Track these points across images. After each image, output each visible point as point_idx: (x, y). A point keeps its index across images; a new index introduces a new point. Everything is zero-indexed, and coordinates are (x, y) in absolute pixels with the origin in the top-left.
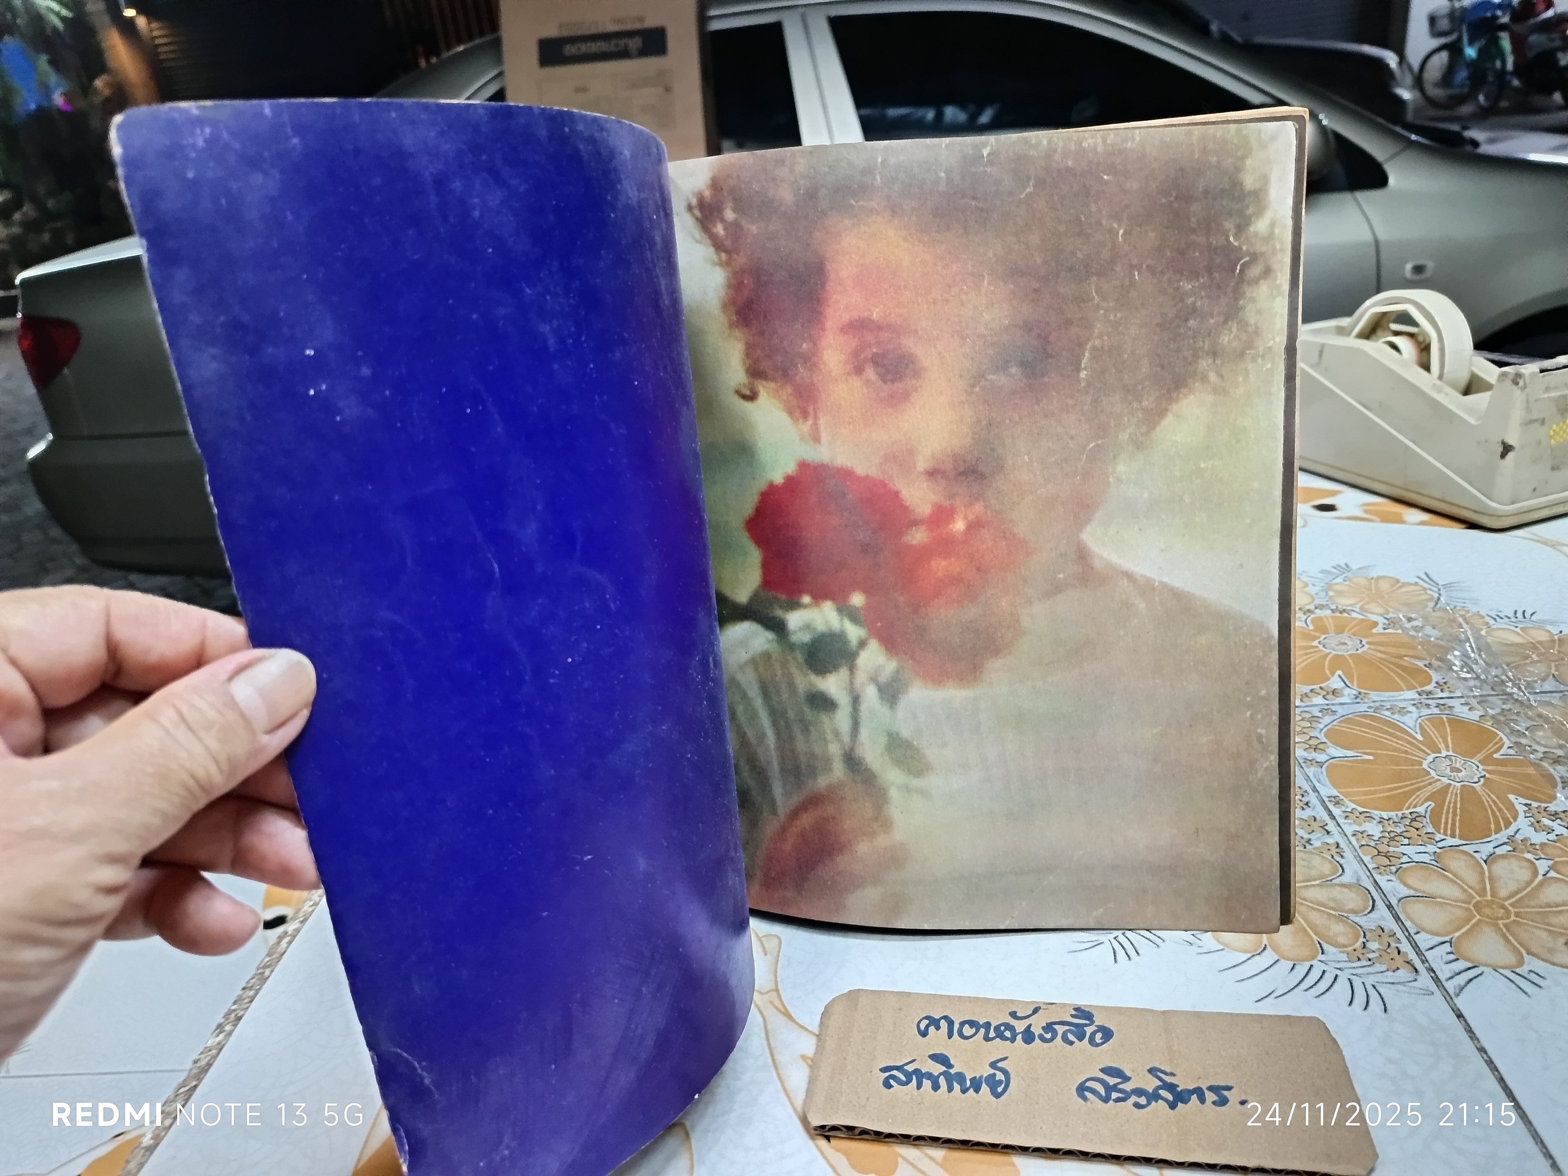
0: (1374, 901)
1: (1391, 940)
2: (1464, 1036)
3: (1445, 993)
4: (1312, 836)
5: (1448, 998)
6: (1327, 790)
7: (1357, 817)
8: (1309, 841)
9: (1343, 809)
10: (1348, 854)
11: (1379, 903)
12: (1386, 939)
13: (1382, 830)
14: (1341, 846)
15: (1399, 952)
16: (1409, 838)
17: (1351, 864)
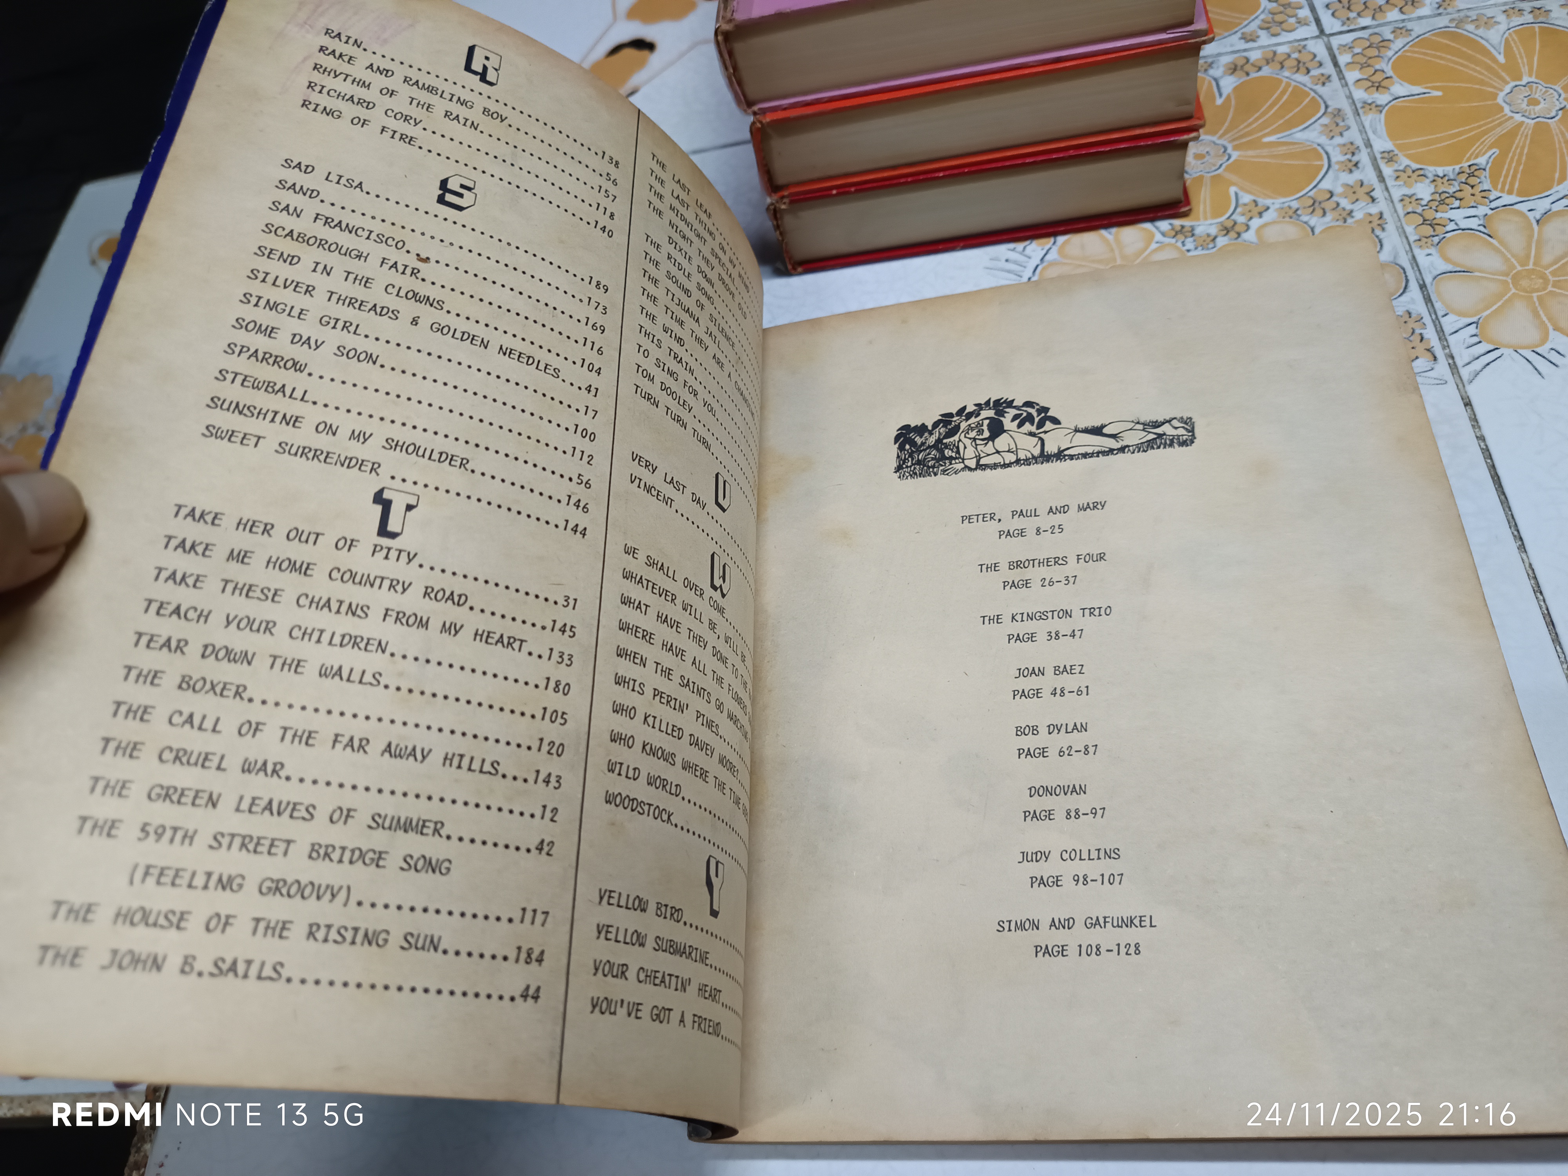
0: (1407, 281)
1: (1416, 326)
2: (1467, 424)
3: (1459, 381)
4: (1355, 207)
5: (1461, 386)
6: (1382, 144)
7: (1409, 177)
8: (1350, 213)
9: (1396, 167)
10: (1391, 227)
11: (1414, 285)
12: (1411, 324)
13: (1433, 191)
14: (1385, 216)
15: (1422, 339)
16: (1461, 200)
17: (1391, 238)
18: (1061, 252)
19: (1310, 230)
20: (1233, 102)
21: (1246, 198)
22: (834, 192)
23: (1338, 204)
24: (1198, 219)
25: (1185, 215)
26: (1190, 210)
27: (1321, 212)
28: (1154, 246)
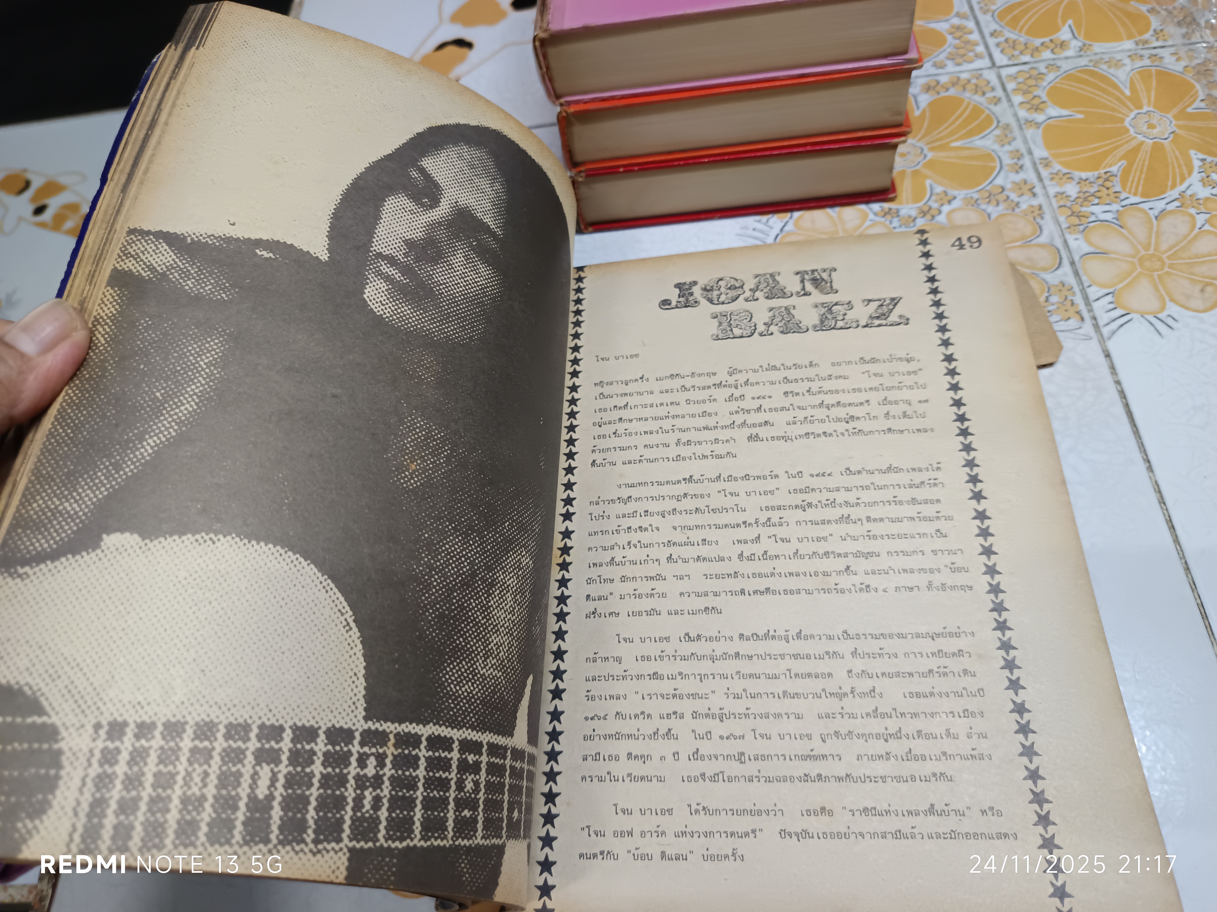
0: (1061, 259)
1: (1068, 294)
2: (1105, 370)
3: (1100, 338)
4: (1021, 199)
5: (1102, 342)
6: (1040, 152)
7: (1061, 179)
8: (1017, 204)
9: (1050, 170)
10: (1048, 216)
11: (1066, 262)
12: (1065, 292)
13: (1079, 190)
14: (1043, 208)
15: (1072, 304)
16: (1099, 198)
17: (1048, 225)
18: (796, 224)
19: (986, 216)
20: (928, 114)
21: (939, 189)
22: (621, 170)
23: (1008, 197)
24: (901, 203)
25: (892, 200)
26: (896, 197)
27: (995, 203)
28: (868, 223)
